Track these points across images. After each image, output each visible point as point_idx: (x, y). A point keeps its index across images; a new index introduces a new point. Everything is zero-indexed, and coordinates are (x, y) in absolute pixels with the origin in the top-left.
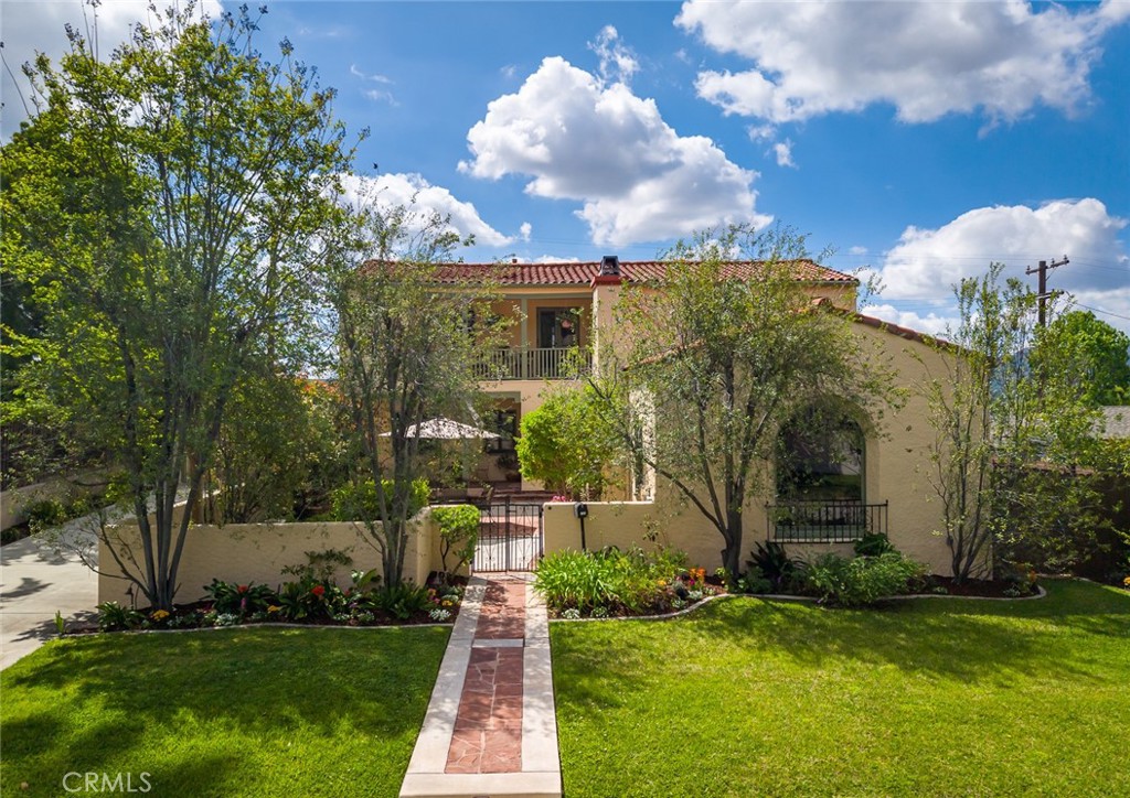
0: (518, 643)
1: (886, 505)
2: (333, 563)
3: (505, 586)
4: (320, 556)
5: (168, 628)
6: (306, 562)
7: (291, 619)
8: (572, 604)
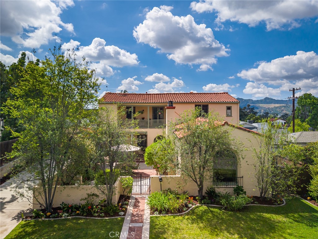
0: (141, 225)
1: (243, 177)
2: (94, 197)
3: (140, 200)
4: (91, 195)
5: (50, 218)
6: (87, 196)
7: (82, 215)
8: (157, 210)
